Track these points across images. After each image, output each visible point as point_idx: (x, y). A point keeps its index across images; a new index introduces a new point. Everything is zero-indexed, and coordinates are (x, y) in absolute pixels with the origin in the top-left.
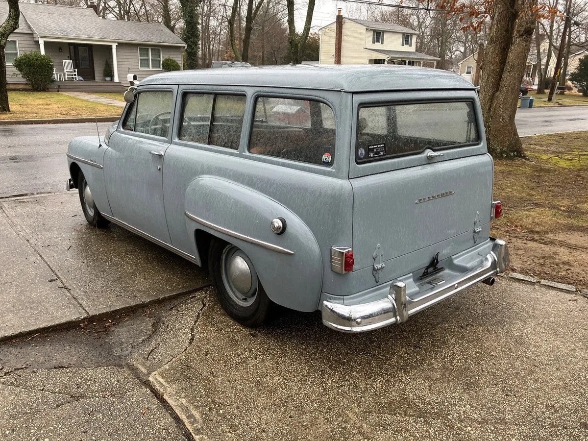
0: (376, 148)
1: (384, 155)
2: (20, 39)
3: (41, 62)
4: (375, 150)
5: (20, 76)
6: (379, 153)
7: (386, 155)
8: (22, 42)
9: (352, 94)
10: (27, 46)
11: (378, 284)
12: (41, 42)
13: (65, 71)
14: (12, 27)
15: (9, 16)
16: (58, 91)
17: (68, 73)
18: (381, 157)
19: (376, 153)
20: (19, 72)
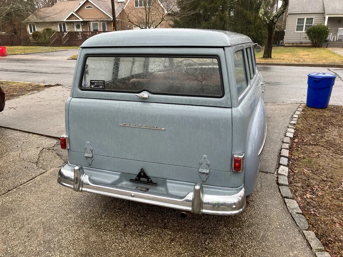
0: (96, 83)
1: (102, 88)
2: (316, 16)
3: (321, 30)
4: (96, 84)
5: (308, 39)
6: (99, 86)
7: (104, 88)
8: (317, 18)
9: (82, 48)
10: (319, 20)
11: (90, 166)
12: (327, 17)
13: (338, 34)
14: (282, 11)
15: (282, 6)
16: (327, 47)
17: (339, 36)
18: (100, 89)
19: (96, 86)
20: (307, 36)
